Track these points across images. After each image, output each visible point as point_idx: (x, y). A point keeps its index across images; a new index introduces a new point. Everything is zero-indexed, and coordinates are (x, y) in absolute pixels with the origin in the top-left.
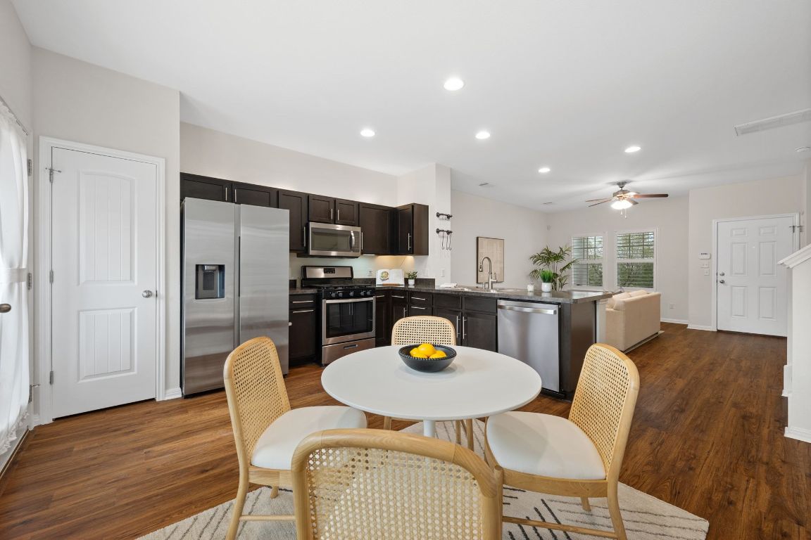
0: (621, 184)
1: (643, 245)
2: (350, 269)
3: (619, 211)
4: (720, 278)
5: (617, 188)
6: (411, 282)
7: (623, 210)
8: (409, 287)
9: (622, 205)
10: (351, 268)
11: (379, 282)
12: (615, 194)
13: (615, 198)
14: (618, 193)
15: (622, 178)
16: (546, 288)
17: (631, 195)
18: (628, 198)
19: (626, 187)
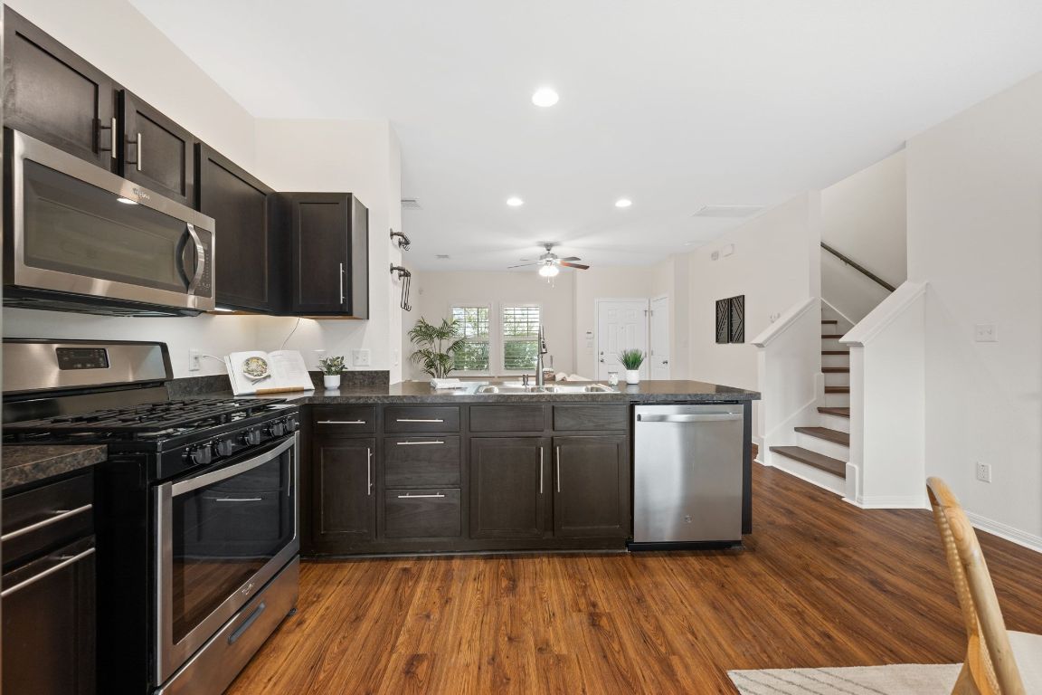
0: (549, 246)
1: (528, 322)
2: (158, 348)
3: (546, 279)
4: (601, 357)
5: (543, 250)
6: (333, 381)
7: (551, 278)
8: (327, 394)
9: (549, 271)
10: (164, 347)
11: (241, 386)
12: (542, 258)
13: (544, 261)
14: (546, 256)
15: (549, 239)
16: (633, 376)
17: (558, 261)
18: (556, 264)
19: (553, 250)
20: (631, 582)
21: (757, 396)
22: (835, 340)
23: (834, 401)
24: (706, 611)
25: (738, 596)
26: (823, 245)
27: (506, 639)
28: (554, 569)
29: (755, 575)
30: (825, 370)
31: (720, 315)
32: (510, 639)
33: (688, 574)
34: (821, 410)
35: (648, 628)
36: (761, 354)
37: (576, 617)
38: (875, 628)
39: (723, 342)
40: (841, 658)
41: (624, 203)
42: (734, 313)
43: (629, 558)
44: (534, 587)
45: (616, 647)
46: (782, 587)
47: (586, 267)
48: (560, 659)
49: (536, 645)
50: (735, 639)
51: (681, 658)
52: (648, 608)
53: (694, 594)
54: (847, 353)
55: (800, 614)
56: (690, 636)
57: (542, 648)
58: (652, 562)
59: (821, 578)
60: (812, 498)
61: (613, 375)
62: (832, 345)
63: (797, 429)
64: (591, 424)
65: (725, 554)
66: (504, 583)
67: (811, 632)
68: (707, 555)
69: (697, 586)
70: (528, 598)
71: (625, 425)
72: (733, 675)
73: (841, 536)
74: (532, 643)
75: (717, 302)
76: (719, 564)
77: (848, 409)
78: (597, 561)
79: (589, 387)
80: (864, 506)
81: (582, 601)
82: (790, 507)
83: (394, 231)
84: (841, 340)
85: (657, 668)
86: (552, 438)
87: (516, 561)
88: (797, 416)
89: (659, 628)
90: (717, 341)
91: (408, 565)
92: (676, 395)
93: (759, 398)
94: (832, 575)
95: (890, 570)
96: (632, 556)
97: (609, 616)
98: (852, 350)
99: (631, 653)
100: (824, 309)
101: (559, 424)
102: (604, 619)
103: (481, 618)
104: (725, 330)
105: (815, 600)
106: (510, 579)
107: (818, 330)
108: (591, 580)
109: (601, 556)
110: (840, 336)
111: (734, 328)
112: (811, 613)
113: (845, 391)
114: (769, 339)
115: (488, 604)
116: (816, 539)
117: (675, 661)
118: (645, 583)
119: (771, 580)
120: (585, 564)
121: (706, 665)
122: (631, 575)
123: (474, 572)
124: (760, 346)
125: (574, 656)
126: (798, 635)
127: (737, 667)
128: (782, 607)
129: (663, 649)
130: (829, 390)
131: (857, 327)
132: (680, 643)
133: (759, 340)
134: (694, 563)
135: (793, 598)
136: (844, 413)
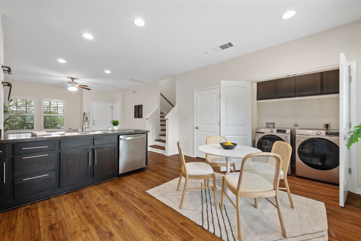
0: (73, 79)
3: (71, 92)
4: (94, 122)
5: (71, 80)
7: (74, 92)
12: (69, 83)
14: (71, 83)
15: (73, 76)
16: (116, 128)
17: (77, 86)
18: (76, 86)
19: (75, 81)
20: (120, 184)
21: (149, 131)
22: (163, 118)
23: (163, 133)
24: (140, 183)
25: (146, 178)
26: (161, 94)
27: (85, 208)
28: (95, 188)
29: (149, 174)
30: (161, 125)
31: (136, 110)
32: (87, 208)
33: (134, 178)
34: (160, 135)
35: (126, 191)
36: (147, 121)
37: (106, 196)
38: (170, 175)
39: (136, 118)
40: (165, 182)
41: (108, 72)
42: (140, 109)
43: (118, 179)
44: (89, 195)
45: (120, 197)
46: (154, 174)
47: (89, 89)
48: (105, 205)
49: (96, 205)
50: (146, 186)
51: (136, 193)
52: (126, 187)
53: (136, 181)
54: (165, 121)
55: (158, 178)
56: (137, 189)
57: (98, 205)
58: (124, 178)
59: (161, 170)
60: (159, 156)
61: (110, 128)
62: (163, 119)
63: (155, 140)
64: (106, 142)
65: (142, 171)
66: (78, 197)
67: (160, 180)
68: (138, 173)
69: (136, 179)
70: (88, 197)
71: (117, 142)
72: (147, 192)
73: (164, 162)
74: (95, 205)
75: (135, 106)
76: (141, 174)
77: (165, 134)
78: (108, 183)
79: (103, 132)
80: (168, 155)
81: (107, 192)
82: (154, 159)
83: (3, 65)
84: (165, 118)
85: (131, 197)
86: (93, 148)
87: (79, 191)
88: (155, 137)
89: (129, 190)
90: (135, 117)
91: (28, 207)
92: (130, 132)
93: (149, 132)
94: (163, 169)
95: (172, 166)
96: (118, 178)
97: (116, 192)
98: (166, 120)
99: (124, 197)
100: (161, 110)
101: (95, 143)
102: (115, 193)
103: (73, 207)
104: (137, 114)
105: (160, 174)
106: (79, 196)
107: (159, 115)
108: (108, 187)
109: (109, 181)
110: (164, 117)
111: (140, 114)
112: (160, 177)
113: (165, 130)
114: (149, 117)
115: (74, 204)
116: (160, 164)
117: (135, 194)
118: (123, 183)
119: (152, 173)
120: (104, 185)
121: (141, 192)
122: (119, 182)
123: (63, 199)
124: (147, 119)
125: (109, 203)
126: (158, 181)
127: (147, 190)
128: (155, 178)
129: (131, 193)
130: (162, 130)
131: (168, 115)
132: (135, 191)
133: (147, 117)
134: (135, 175)
135: (157, 175)
136: (165, 135)
